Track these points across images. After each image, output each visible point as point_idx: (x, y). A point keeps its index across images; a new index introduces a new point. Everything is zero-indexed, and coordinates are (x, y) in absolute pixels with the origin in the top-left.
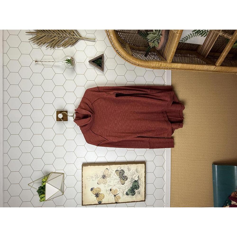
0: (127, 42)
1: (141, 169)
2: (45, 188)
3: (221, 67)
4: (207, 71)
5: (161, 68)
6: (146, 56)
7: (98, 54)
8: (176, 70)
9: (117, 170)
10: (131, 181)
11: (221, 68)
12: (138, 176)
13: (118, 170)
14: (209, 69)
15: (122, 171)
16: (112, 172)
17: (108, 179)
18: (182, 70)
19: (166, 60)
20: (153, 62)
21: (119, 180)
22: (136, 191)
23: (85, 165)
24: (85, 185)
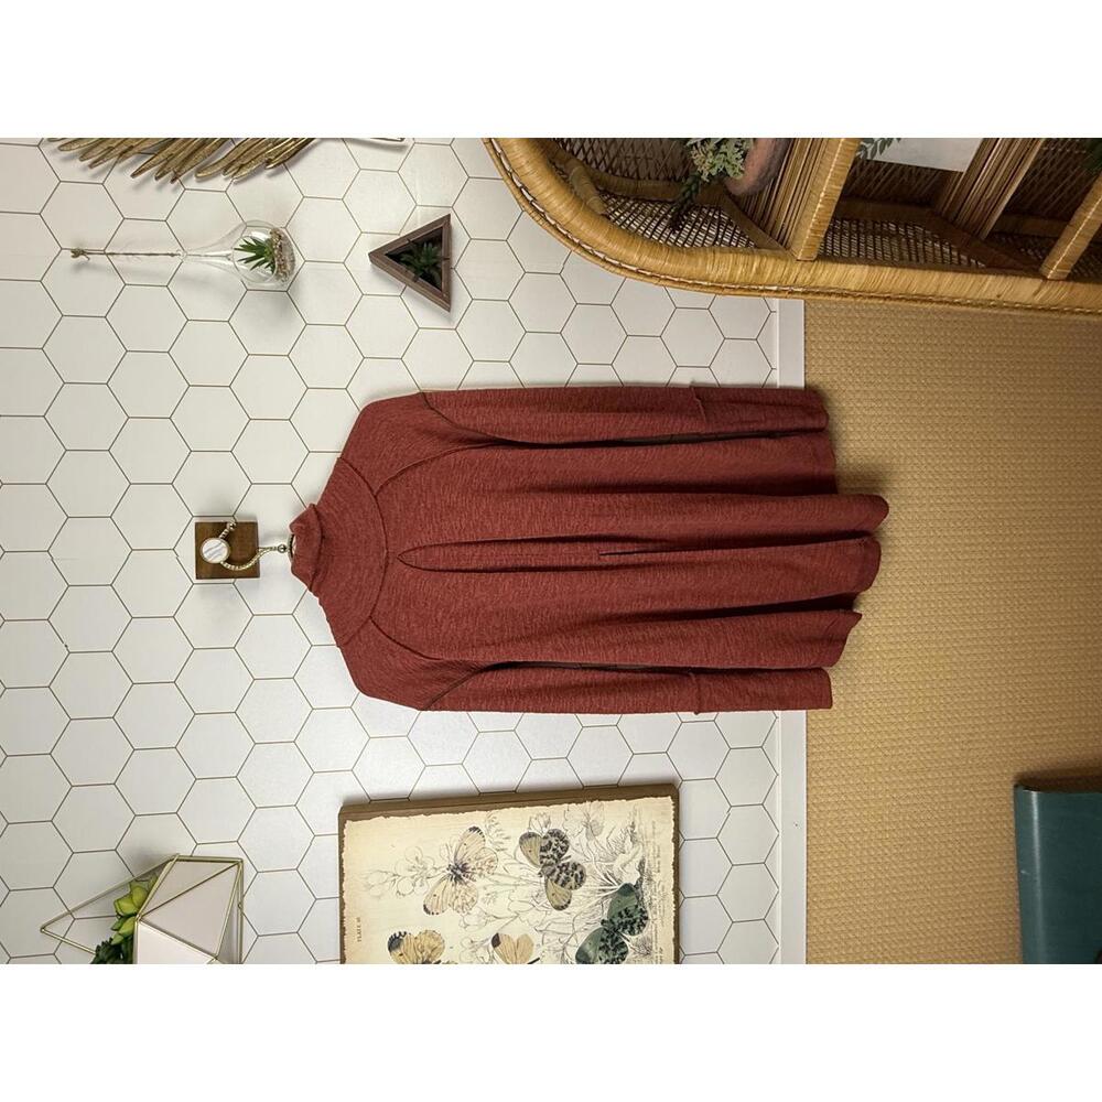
0: (572, 151)
1: (654, 822)
2: (132, 950)
3: (1071, 283)
4: (999, 306)
5: (762, 291)
6: (675, 225)
7: (419, 217)
8: (838, 299)
9: (529, 836)
10: (604, 891)
11: (1072, 289)
12: (642, 863)
13: (534, 835)
14: (1008, 298)
15: (553, 840)
16: (502, 846)
17: (480, 882)
18: (870, 301)
19: (787, 247)
20: (718, 255)
21: (538, 887)
22: (631, 941)
23: (357, 810)
24: (359, 920)
